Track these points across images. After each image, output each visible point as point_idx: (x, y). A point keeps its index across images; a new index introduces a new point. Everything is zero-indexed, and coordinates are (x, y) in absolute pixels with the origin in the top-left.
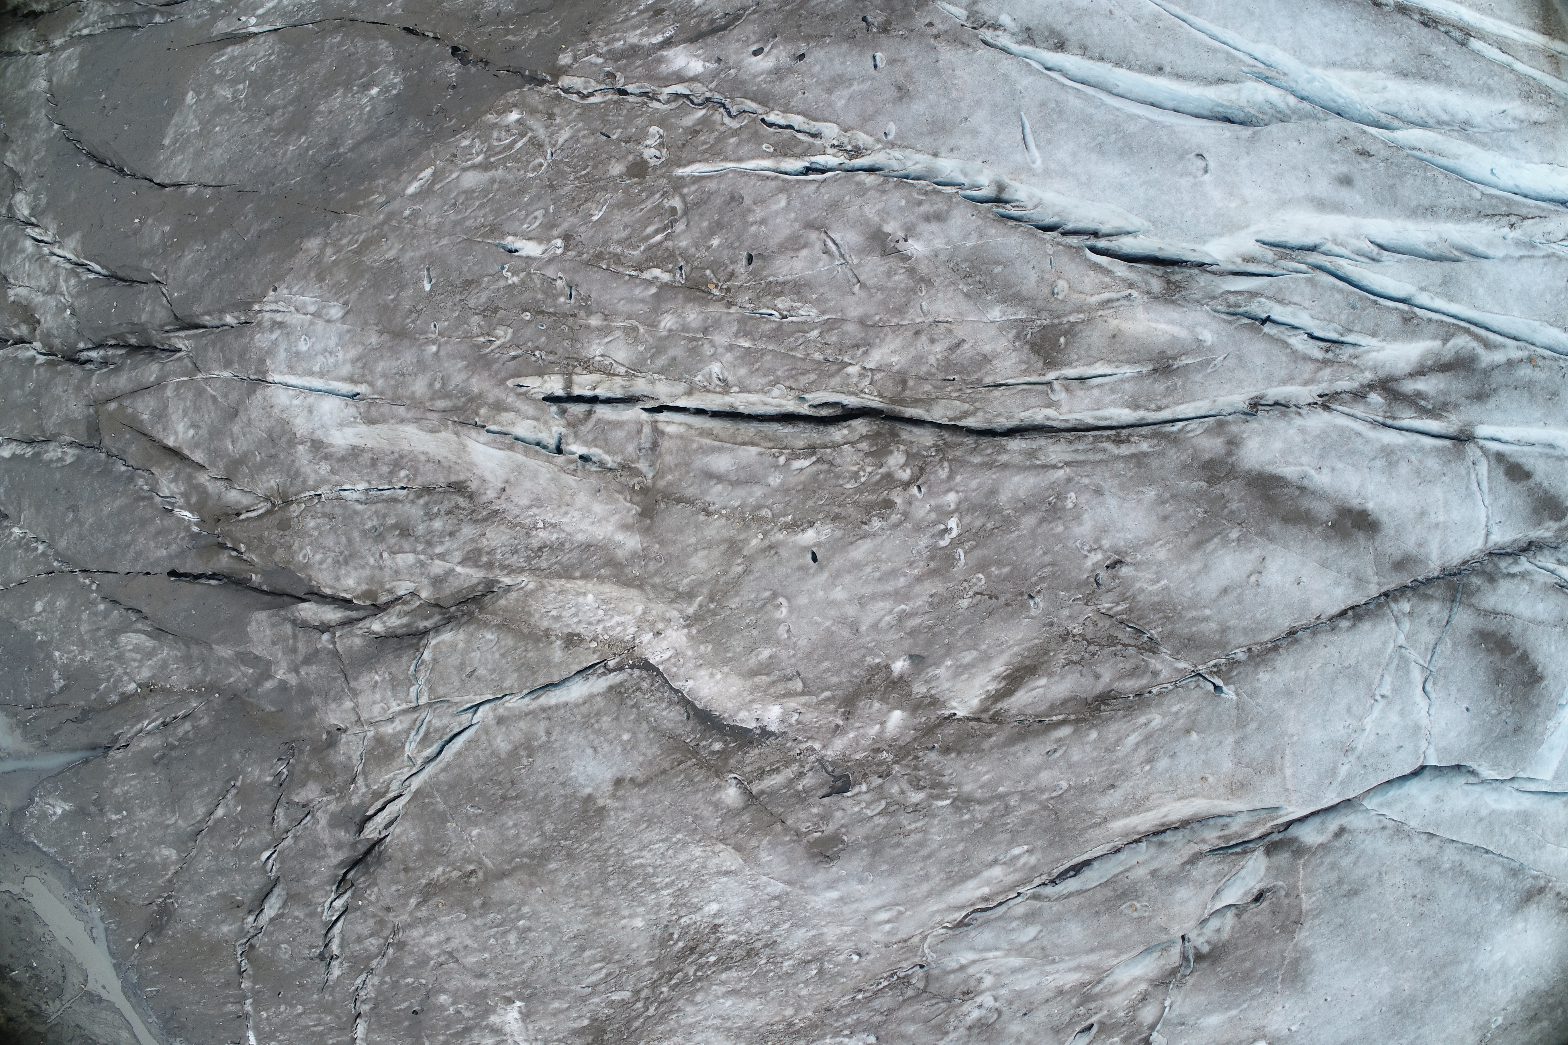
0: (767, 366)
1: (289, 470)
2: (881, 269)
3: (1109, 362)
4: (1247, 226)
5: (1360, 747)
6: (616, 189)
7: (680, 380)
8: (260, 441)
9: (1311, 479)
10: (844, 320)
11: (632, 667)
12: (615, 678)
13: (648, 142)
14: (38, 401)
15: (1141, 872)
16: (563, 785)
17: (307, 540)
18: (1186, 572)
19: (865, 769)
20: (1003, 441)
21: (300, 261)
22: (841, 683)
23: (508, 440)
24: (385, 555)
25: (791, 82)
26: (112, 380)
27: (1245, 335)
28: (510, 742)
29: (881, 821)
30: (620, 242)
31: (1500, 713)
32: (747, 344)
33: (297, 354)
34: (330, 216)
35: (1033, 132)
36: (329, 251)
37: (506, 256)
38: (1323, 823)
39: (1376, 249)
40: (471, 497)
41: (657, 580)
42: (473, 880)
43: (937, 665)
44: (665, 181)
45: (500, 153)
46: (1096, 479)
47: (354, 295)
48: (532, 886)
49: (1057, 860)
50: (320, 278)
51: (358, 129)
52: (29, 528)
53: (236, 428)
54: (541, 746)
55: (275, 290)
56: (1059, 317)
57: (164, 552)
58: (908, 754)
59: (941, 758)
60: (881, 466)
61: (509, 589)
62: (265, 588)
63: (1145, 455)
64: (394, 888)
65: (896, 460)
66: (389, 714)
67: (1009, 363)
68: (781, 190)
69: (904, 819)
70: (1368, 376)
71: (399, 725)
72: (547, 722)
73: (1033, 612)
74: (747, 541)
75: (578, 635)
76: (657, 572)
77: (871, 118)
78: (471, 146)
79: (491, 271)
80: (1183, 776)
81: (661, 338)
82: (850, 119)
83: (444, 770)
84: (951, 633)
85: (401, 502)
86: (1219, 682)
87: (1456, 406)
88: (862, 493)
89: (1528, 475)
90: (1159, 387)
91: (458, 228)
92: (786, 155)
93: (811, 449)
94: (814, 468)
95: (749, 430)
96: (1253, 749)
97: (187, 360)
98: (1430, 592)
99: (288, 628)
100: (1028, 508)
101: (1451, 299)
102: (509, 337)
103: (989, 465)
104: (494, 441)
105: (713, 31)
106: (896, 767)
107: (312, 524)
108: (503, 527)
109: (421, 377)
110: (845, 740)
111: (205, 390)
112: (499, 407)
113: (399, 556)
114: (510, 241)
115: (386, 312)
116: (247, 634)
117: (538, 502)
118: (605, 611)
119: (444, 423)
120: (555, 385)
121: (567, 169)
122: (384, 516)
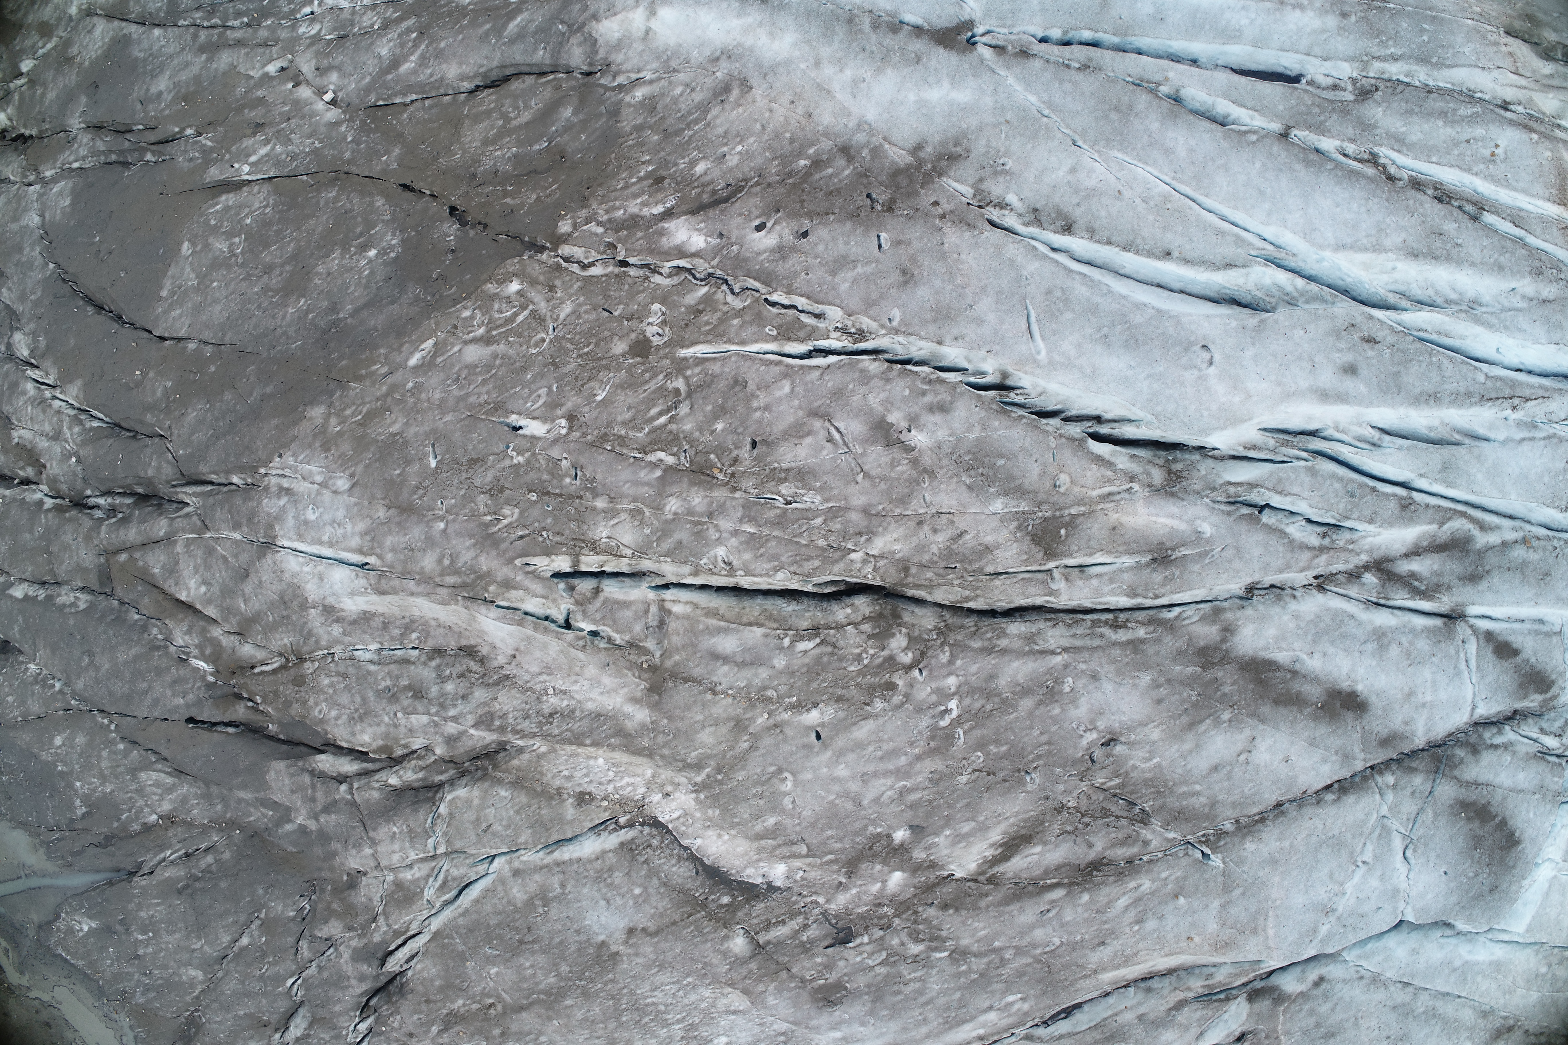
0: (771, 551)
1: (301, 631)
2: (884, 460)
3: (1109, 552)
4: (1250, 419)
5: (1340, 909)
6: (619, 369)
7: (685, 563)
8: (272, 603)
9: (1303, 663)
10: (847, 509)
11: (642, 824)
12: (626, 835)
13: (651, 320)
14: (48, 546)
15: (1129, 1017)
16: (578, 932)
17: (322, 697)
18: (1178, 751)
19: (866, 922)
20: (1003, 622)
21: (304, 429)
22: (844, 848)
23: (518, 616)
24: (399, 715)
25: (794, 262)
26: (122, 533)
27: (1243, 527)
28: (526, 892)
29: (883, 970)
30: (624, 424)
31: (1477, 875)
32: (752, 530)
33: (306, 522)
34: (333, 385)
35: (1039, 321)
36: (333, 421)
37: (510, 435)
38: (1303, 972)
39: (1376, 435)
40: (482, 661)
41: (666, 752)
42: (492, 1011)
43: (936, 834)
44: (668, 362)
45: (501, 326)
46: (1093, 665)
47: (360, 468)
48: (550, 1019)
49: (1049, 1007)
50: (326, 448)
51: (357, 294)
52: (46, 666)
53: (248, 589)
54: (555, 898)
55: (280, 456)
56: (1060, 509)
57: (181, 701)
58: (908, 908)
59: (940, 914)
60: (883, 649)
61: (521, 750)
62: (281, 736)
63: (1142, 641)
64: (416, 1017)
65: (898, 642)
66: (408, 861)
67: (1009, 554)
68: (785, 376)
69: (904, 969)
70: (1364, 558)
71: (417, 872)
72: (561, 876)
73: (1029, 787)
74: (752, 719)
75: (589, 794)
76: (666, 744)
77: (875, 303)
78: (472, 317)
79: (496, 450)
80: (1170, 935)
81: (666, 521)
82: (854, 303)
83: (463, 915)
84: (950, 806)
85: (413, 663)
86: (1207, 851)
87: (1449, 588)
88: (864, 676)
89: (1516, 653)
90: (1157, 577)
91: (462, 404)
92: (789, 339)
93: (815, 630)
94: (818, 651)
95: (754, 607)
96: (1237, 912)
97: (195, 518)
98: (1414, 765)
99: (307, 779)
100: (1026, 691)
101: (1450, 485)
102: (516, 516)
103: (988, 651)
104: (504, 617)
105: (715, 203)
106: (897, 921)
107: (326, 681)
108: (514, 692)
109: (429, 552)
110: (848, 895)
111: (214, 549)
112: (508, 585)
113: (413, 717)
114: (514, 419)
115: (392, 487)
116: (266, 782)
117: (548, 670)
118: (616, 773)
119: (453, 599)
120: (563, 564)
121: (569, 345)
122: (397, 677)
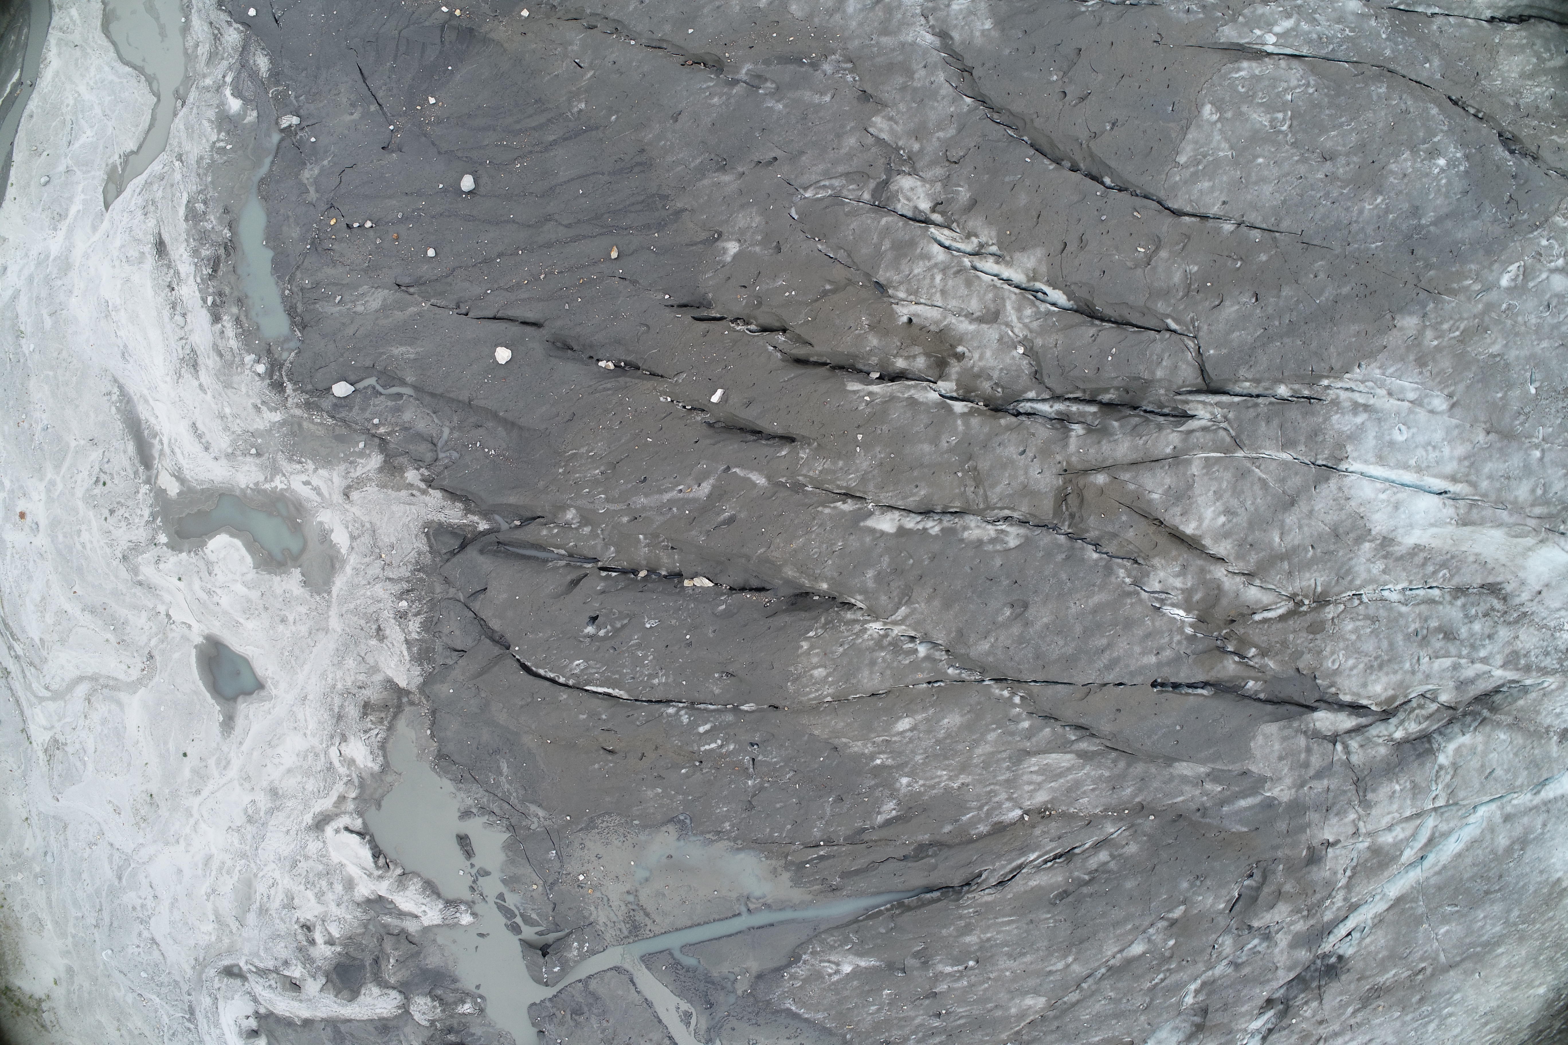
8: (1320, 536)
17: (1341, 645)
21: (1393, 339)
24: (1422, 660)
33: (1392, 444)
34: (1423, 295)
36: (1429, 334)
40: (1503, 600)
47: (1461, 387)
50: (1421, 362)
53: (1290, 519)
54: (1534, 839)
55: (1359, 366)
57: (1153, 659)
61: (1529, 689)
62: (1262, 696)
66: (1391, 823)
72: (1545, 815)
78: (1550, 247)
83: (1437, 873)
97: (1222, 433)
99: (1302, 741)
107: (1349, 627)
108: (1530, 631)
109: (1525, 482)
111: (1250, 471)
113: (1436, 660)
115: (1493, 410)
116: (1249, 750)
119: (1537, 530)
122: (1426, 620)
